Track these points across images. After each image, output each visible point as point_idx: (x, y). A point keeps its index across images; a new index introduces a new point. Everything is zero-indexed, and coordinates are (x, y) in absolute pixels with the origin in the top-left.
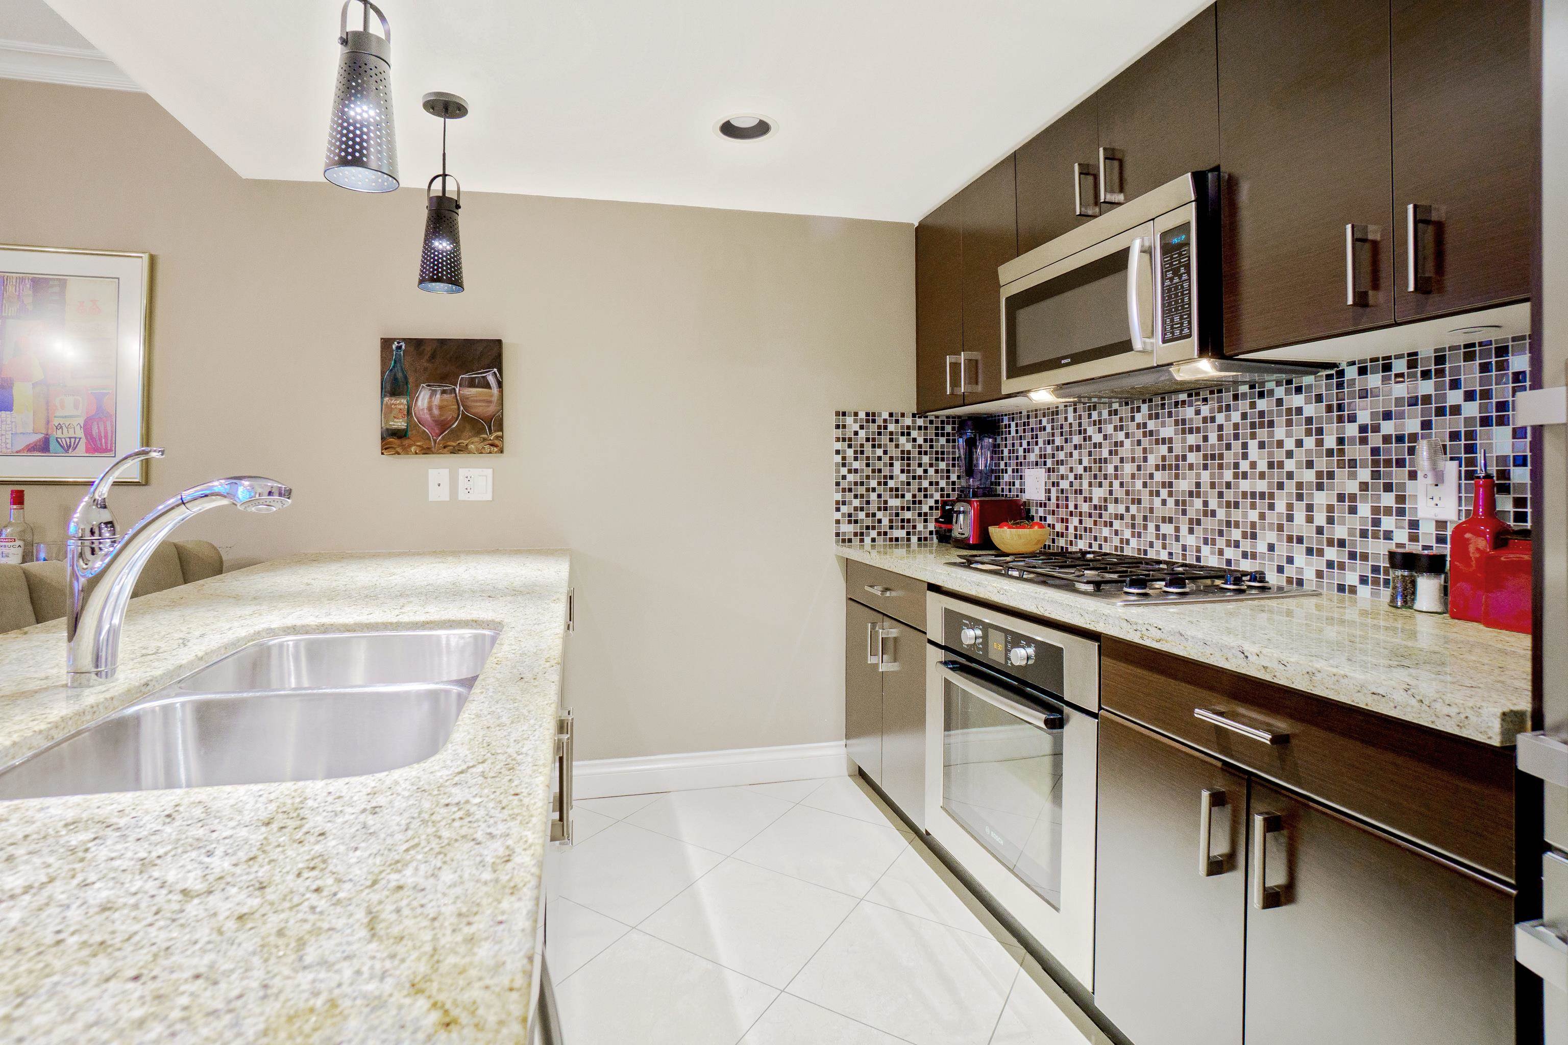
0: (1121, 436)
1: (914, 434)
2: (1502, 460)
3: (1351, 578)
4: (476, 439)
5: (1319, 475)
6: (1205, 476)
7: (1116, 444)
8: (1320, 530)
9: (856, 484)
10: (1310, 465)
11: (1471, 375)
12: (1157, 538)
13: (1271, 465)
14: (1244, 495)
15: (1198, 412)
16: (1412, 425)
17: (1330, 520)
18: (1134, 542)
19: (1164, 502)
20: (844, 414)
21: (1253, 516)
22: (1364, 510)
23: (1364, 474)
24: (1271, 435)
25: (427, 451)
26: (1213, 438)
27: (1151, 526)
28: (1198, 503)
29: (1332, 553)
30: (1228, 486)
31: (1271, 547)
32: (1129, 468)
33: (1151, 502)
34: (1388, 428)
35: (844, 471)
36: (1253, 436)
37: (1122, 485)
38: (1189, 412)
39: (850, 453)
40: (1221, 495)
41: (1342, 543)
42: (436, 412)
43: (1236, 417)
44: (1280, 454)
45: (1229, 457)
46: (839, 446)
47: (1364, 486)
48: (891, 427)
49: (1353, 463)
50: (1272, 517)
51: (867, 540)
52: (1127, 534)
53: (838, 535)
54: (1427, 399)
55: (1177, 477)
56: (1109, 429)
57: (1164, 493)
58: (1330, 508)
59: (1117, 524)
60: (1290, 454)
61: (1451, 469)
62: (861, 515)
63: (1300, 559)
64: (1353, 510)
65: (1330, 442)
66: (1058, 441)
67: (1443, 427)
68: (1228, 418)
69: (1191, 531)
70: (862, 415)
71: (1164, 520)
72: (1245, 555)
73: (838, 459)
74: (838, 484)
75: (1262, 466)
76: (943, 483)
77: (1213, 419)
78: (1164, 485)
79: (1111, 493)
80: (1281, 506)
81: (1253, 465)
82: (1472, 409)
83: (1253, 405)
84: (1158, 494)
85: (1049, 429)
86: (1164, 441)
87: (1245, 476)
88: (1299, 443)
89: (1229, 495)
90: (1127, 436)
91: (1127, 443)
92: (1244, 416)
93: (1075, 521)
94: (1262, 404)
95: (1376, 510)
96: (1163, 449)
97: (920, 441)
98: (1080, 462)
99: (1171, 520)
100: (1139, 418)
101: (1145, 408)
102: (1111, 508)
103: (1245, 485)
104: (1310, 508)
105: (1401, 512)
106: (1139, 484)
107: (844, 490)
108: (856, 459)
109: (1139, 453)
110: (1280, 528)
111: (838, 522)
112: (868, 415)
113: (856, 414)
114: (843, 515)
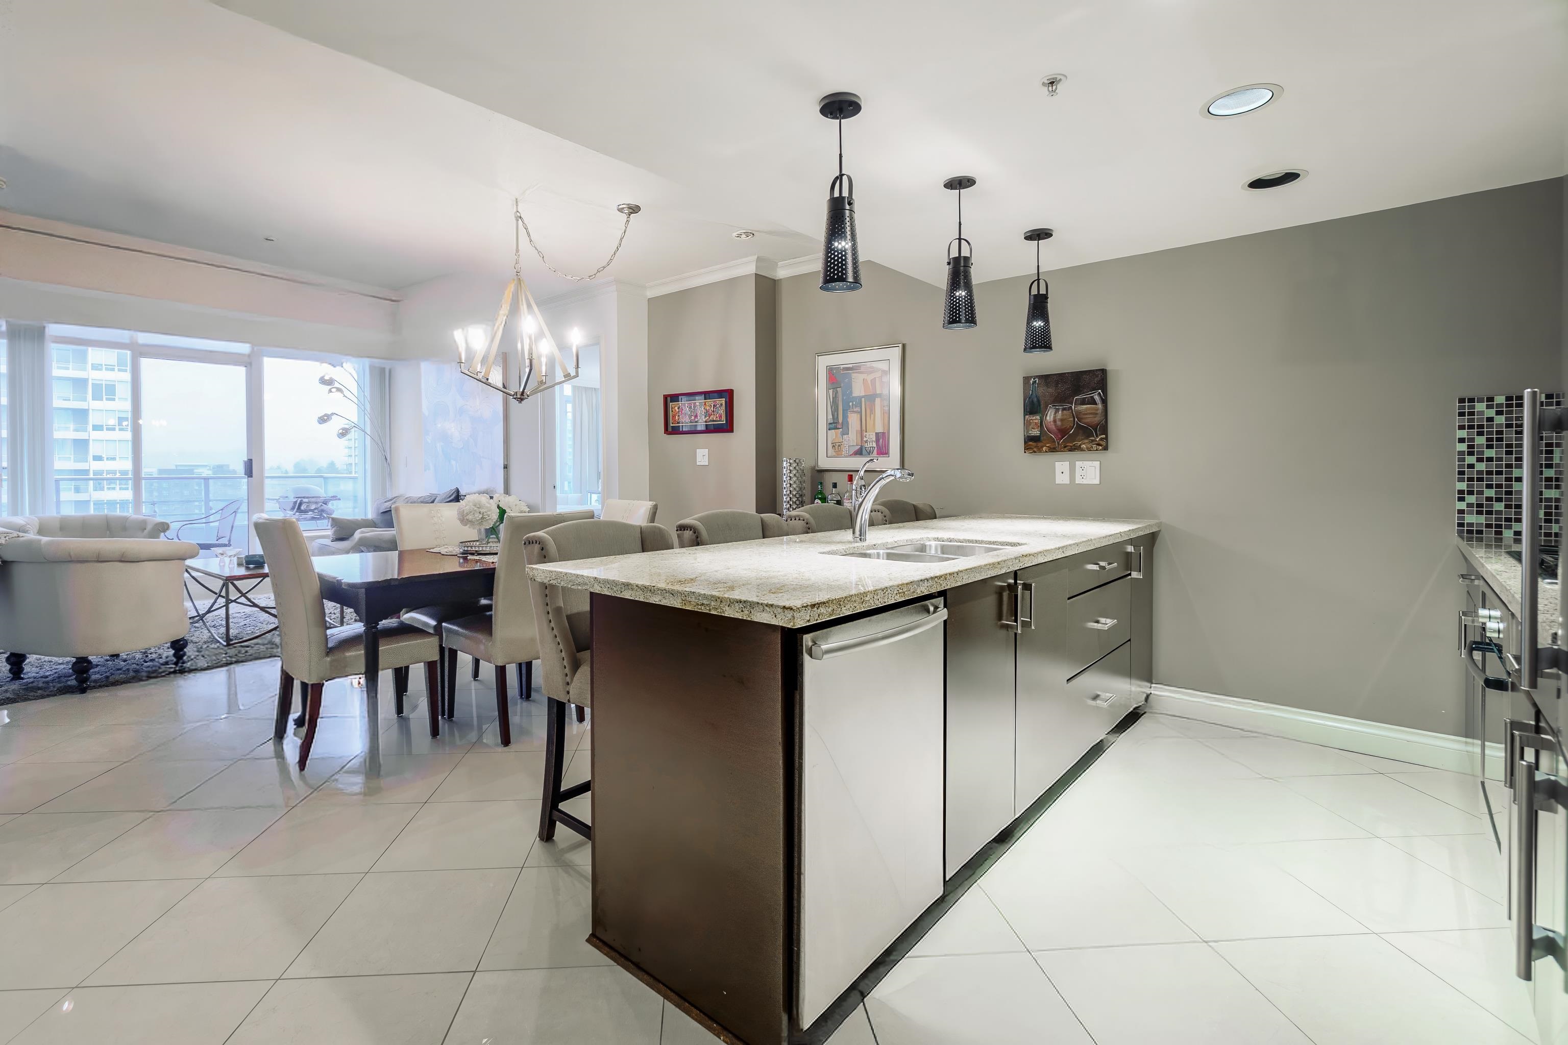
4: (1086, 441)
9: (1489, 473)
20: (1471, 400)
25: (1053, 450)
35: (1471, 460)
39: (1481, 440)
42: (1059, 423)
46: (1463, 434)
51: (1507, 533)
62: (1499, 506)
70: (1500, 400)
73: (1463, 447)
74: (1461, 473)
107: (1470, 479)
108: (1489, 447)
111: (1461, 512)
112: (1509, 398)
113: (1490, 399)
114: (1470, 505)
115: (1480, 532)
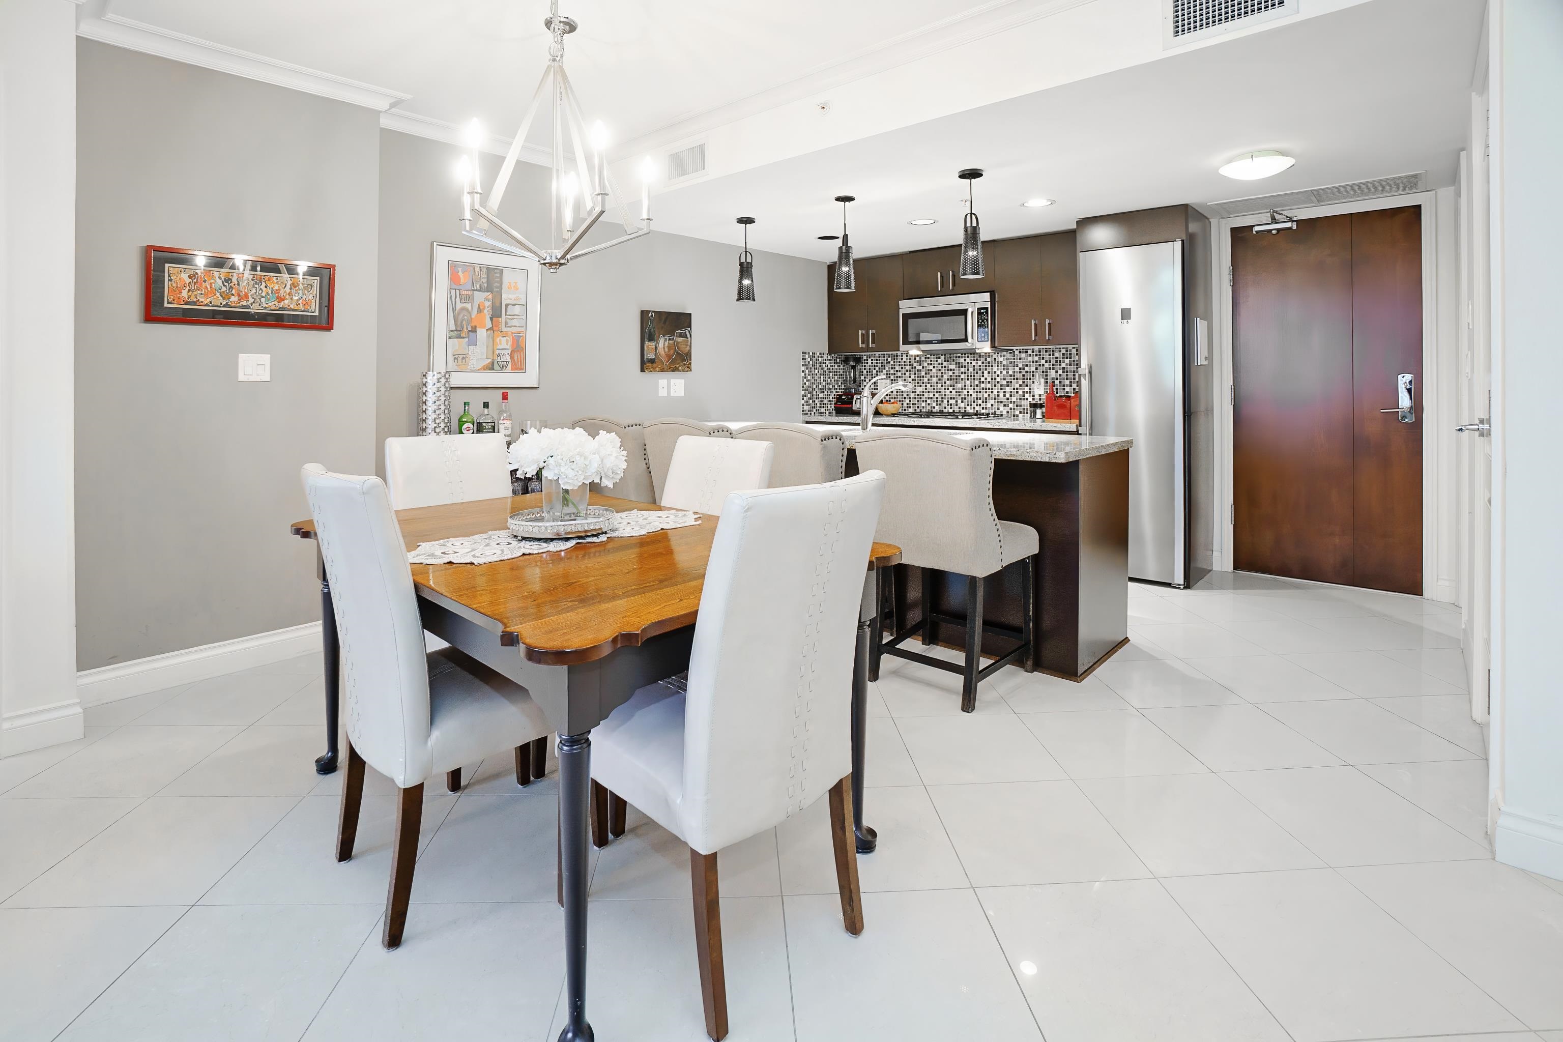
0: (931, 367)
2: (1053, 378)
3: (1017, 412)
4: (682, 364)
5: (1007, 382)
6: (968, 383)
7: (928, 370)
8: (1008, 399)
9: (809, 387)
10: (1005, 379)
11: (1047, 357)
12: (948, 405)
13: (992, 379)
14: (983, 389)
15: (965, 360)
16: (1033, 369)
17: (1011, 396)
18: (937, 408)
19: (951, 392)
20: (805, 353)
21: (986, 395)
22: (1020, 392)
23: (1020, 382)
24: (992, 369)
25: (662, 370)
26: (971, 369)
27: (945, 401)
28: (965, 392)
29: (1011, 406)
30: (977, 385)
31: (992, 405)
32: (934, 380)
33: (945, 392)
34: (1027, 369)
35: (805, 380)
36: (986, 370)
37: (931, 386)
38: (962, 360)
39: (807, 372)
40: (974, 389)
41: (1014, 402)
42: (666, 349)
43: (980, 363)
44: (995, 376)
45: (977, 376)
46: (803, 368)
47: (1020, 386)
48: (820, 360)
49: (1017, 379)
50: (992, 396)
51: (813, 413)
52: (934, 404)
53: (803, 411)
54: (1037, 362)
55: (956, 383)
56: (926, 364)
57: (951, 389)
58: (1011, 392)
59: (929, 401)
60: (998, 376)
61: (1042, 380)
62: (811, 402)
63: (1002, 408)
64: (1017, 392)
65: (1011, 372)
66: (897, 368)
67: (1041, 369)
68: (977, 363)
69: (962, 402)
70: (811, 354)
71: (951, 398)
72: (983, 408)
73: (803, 374)
74: (803, 387)
75: (989, 379)
76: (836, 387)
77: (971, 363)
78: (951, 386)
79: (926, 389)
80: (995, 392)
81: (986, 379)
82: (1047, 365)
83: (986, 360)
84: (948, 389)
85: (892, 362)
86: (951, 370)
87: (983, 382)
88: (1001, 372)
89: (977, 389)
90: (934, 367)
91: (934, 370)
92: (983, 363)
93: (908, 401)
94: (989, 360)
95: (1023, 392)
96: (951, 373)
98: (910, 377)
99: (954, 398)
100: (939, 361)
101: (942, 357)
102: (926, 395)
103: (983, 385)
104: (1005, 392)
105: (1030, 393)
106: (939, 386)
107: (805, 390)
108: (809, 375)
109: (940, 374)
110: (995, 399)
111: (802, 405)
112: (813, 353)
113: (809, 353)
114: (805, 402)
115: (807, 414)
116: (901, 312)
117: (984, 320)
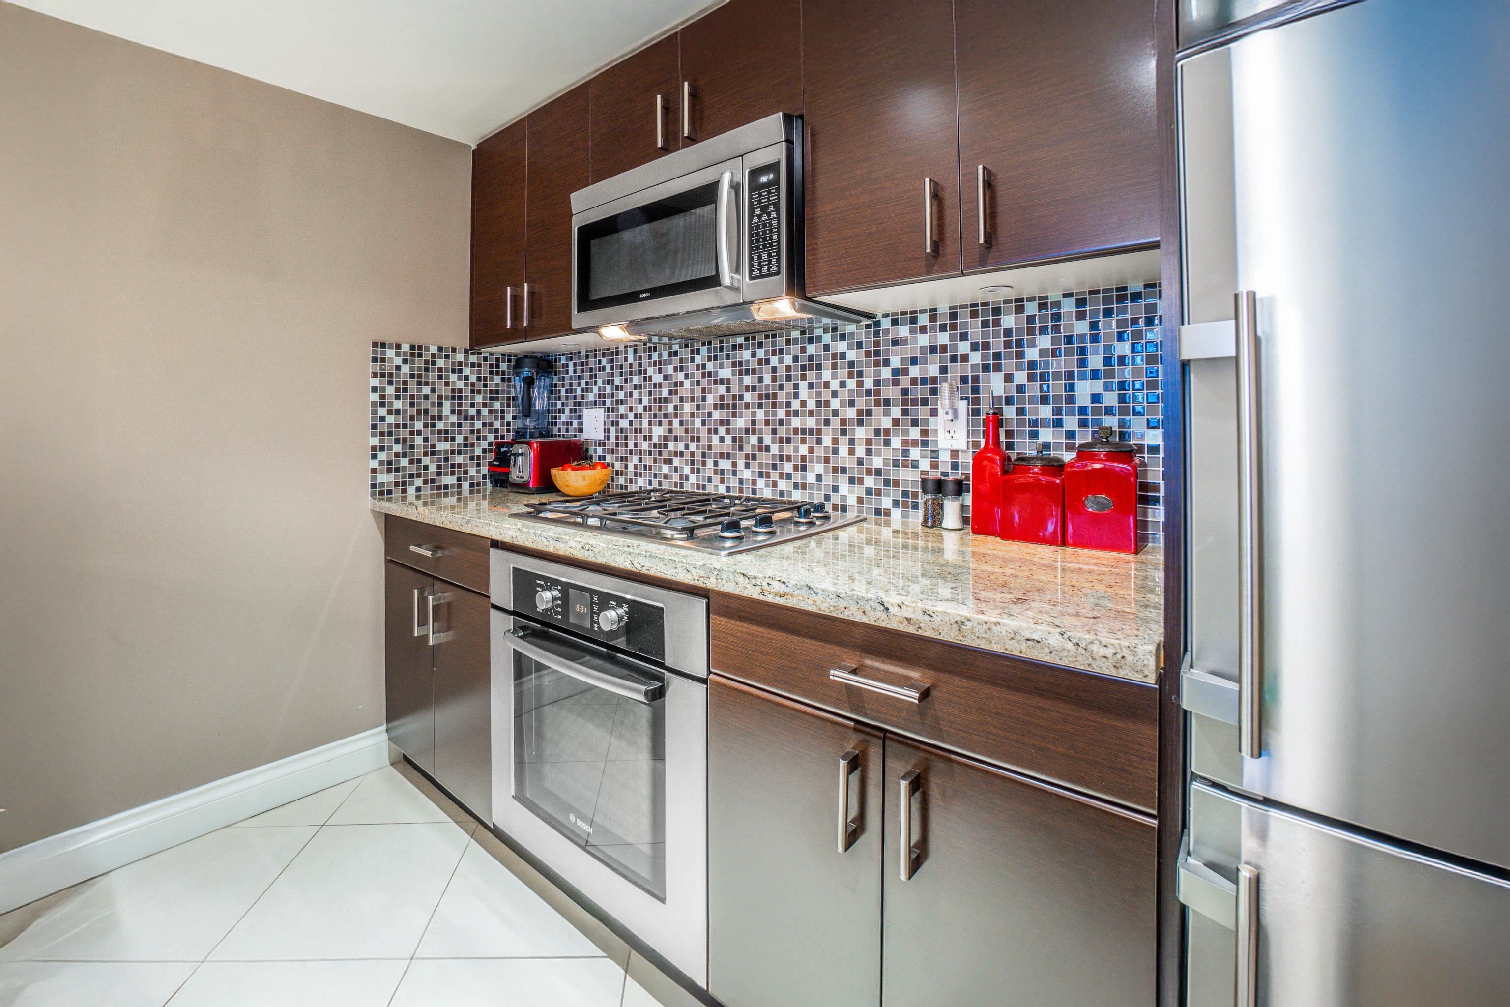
0: (681, 376)
1: (467, 371)
2: (996, 399)
3: (886, 503)
5: (860, 412)
6: (761, 414)
7: (676, 384)
8: (860, 462)
9: (397, 426)
10: (852, 403)
11: (975, 331)
12: (716, 473)
13: (819, 404)
14: (796, 431)
15: (754, 355)
16: (933, 370)
17: (869, 452)
18: (693, 478)
19: (722, 439)
20: (383, 345)
21: (803, 450)
22: (896, 442)
23: (896, 412)
24: (819, 376)
26: (767, 379)
27: (710, 463)
28: (754, 440)
29: (870, 482)
30: (781, 423)
31: (819, 478)
32: (688, 407)
33: (710, 439)
34: (915, 371)
35: (382, 412)
36: (804, 377)
37: (681, 423)
38: (746, 355)
39: (390, 390)
40: (774, 431)
41: (878, 472)
43: (788, 360)
44: (826, 395)
45: (782, 397)
46: (375, 382)
47: (896, 422)
48: (441, 363)
49: (887, 402)
50: (819, 452)
51: (411, 490)
52: (687, 470)
54: (944, 348)
55: (734, 415)
56: (670, 369)
57: (722, 430)
58: (869, 442)
59: (676, 462)
60: (835, 394)
61: (962, 406)
62: (404, 462)
63: (844, 488)
64: (887, 443)
65: (869, 383)
66: (618, 381)
67: (957, 370)
68: (781, 361)
69: (747, 466)
70: (406, 348)
71: (722, 456)
72: (796, 486)
73: (375, 397)
74: (374, 427)
75: (811, 405)
76: (497, 424)
77: (768, 362)
78: (722, 423)
79: (671, 431)
80: (827, 441)
82: (976, 358)
83: (803, 350)
84: (716, 431)
85: (608, 369)
86: (722, 382)
87: (796, 414)
88: (843, 384)
89: (782, 432)
90: (687, 376)
91: (687, 384)
92: (796, 359)
93: (635, 459)
94: (811, 349)
95: (905, 442)
96: (722, 390)
97: (473, 378)
98: (640, 401)
99: (728, 456)
100: (698, 359)
101: (704, 350)
102: (671, 446)
103: (796, 422)
104: (852, 442)
105: (925, 444)
106: (698, 423)
107: (382, 434)
108: (398, 398)
109: (698, 393)
110: (827, 460)
111: (374, 471)
112: (412, 347)
113: (398, 346)
114: (381, 463)
115: (390, 492)
116: (576, 223)
117: (767, 207)
